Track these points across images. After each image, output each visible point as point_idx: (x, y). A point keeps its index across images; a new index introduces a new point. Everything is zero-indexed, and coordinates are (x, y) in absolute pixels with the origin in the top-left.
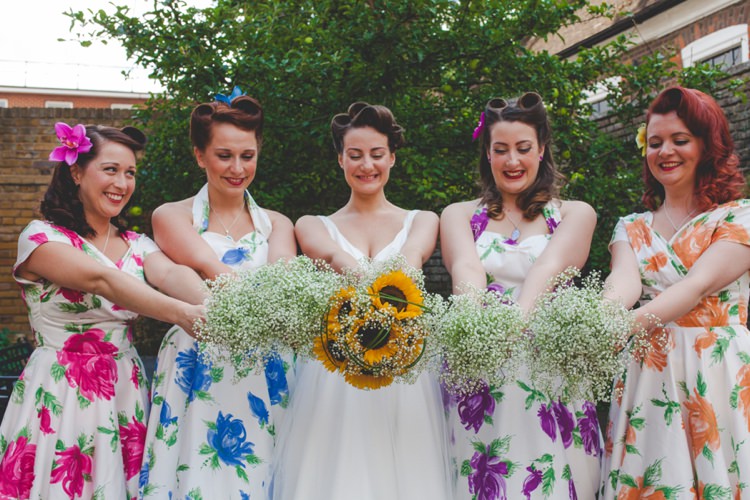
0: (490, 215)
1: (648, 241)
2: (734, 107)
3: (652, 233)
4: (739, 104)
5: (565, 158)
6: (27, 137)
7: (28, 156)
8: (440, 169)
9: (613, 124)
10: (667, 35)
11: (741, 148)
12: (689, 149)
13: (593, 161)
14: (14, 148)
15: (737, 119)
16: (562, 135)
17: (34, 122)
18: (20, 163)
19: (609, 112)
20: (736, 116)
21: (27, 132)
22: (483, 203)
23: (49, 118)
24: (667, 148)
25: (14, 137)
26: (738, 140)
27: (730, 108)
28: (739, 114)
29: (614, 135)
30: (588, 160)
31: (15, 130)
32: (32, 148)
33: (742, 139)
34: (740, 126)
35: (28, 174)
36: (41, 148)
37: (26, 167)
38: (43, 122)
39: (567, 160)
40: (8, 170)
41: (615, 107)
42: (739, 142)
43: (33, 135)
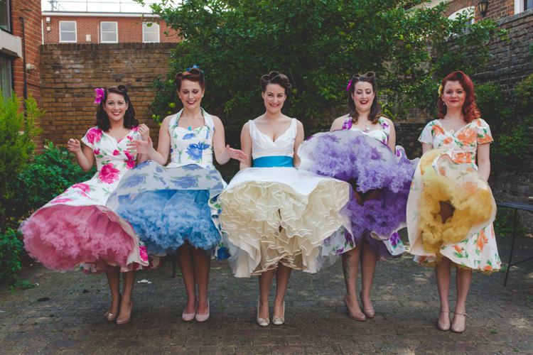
0: (353, 122)
1: (443, 133)
3: (444, 130)
6: (108, 61)
7: (109, 71)
11: (523, 64)
12: (462, 96)
14: (101, 67)
17: (111, 52)
18: (104, 75)
21: (108, 57)
22: (349, 116)
23: (119, 49)
24: (455, 94)
25: (101, 61)
26: (521, 58)
31: (101, 57)
32: (111, 67)
33: (523, 58)
35: (109, 81)
36: (115, 67)
37: (108, 78)
38: (116, 52)
40: (98, 80)
43: (111, 59)
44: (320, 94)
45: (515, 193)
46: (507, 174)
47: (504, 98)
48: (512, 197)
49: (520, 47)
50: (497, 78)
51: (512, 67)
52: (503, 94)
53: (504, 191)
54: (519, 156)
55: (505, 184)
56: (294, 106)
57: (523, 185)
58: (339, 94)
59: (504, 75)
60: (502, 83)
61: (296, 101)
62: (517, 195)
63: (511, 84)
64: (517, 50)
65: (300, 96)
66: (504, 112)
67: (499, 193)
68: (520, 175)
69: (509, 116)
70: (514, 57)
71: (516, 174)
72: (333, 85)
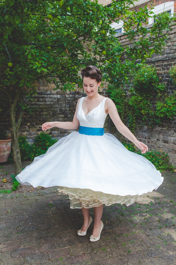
2: (172, 35)
4: (174, 34)
5: (103, 54)
8: (45, 57)
9: (122, 40)
10: (143, 4)
11: (173, 53)
13: (116, 56)
15: (173, 40)
16: (103, 43)
19: (124, 33)
20: (172, 39)
26: (172, 50)
27: (170, 36)
28: (174, 39)
29: (122, 44)
30: (114, 56)
33: (174, 50)
34: (174, 44)
39: (105, 55)
41: (127, 31)
42: (173, 50)
44: (32, 67)
45: (166, 142)
46: (160, 128)
47: (159, 77)
48: (164, 144)
49: (171, 42)
50: (154, 62)
51: (165, 55)
52: (158, 74)
53: (158, 140)
54: (170, 117)
55: (159, 135)
56: (8, 77)
57: (172, 137)
58: (49, 68)
59: (159, 61)
60: (158, 66)
61: (11, 73)
62: (168, 143)
63: (164, 67)
64: (170, 44)
65: (14, 69)
66: (159, 87)
67: (154, 141)
68: (170, 130)
69: (162, 90)
70: (167, 49)
71: (167, 129)
72: (43, 60)
